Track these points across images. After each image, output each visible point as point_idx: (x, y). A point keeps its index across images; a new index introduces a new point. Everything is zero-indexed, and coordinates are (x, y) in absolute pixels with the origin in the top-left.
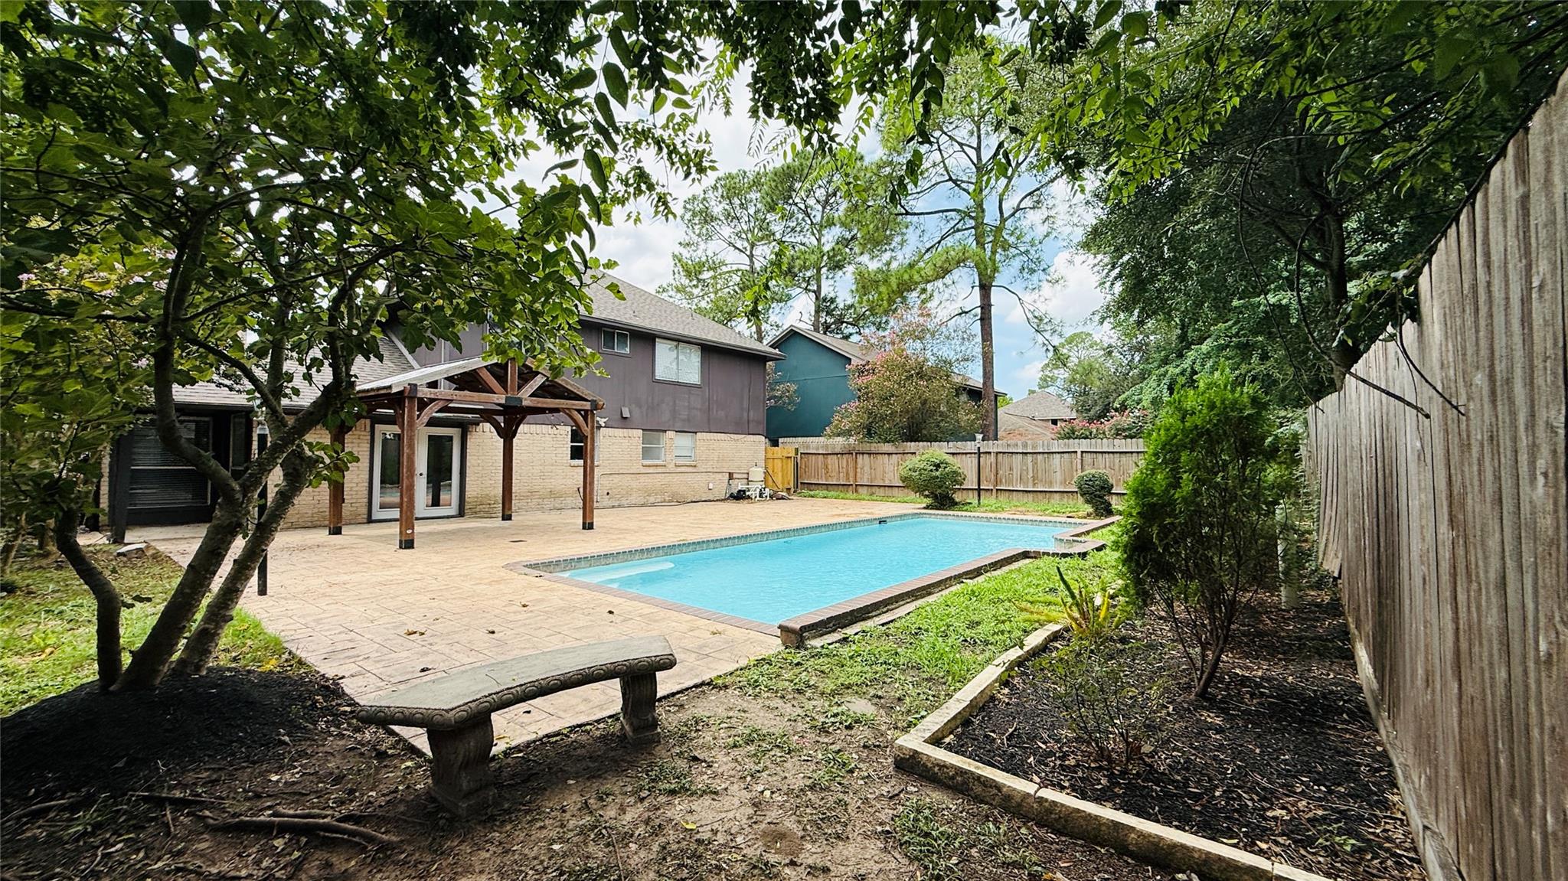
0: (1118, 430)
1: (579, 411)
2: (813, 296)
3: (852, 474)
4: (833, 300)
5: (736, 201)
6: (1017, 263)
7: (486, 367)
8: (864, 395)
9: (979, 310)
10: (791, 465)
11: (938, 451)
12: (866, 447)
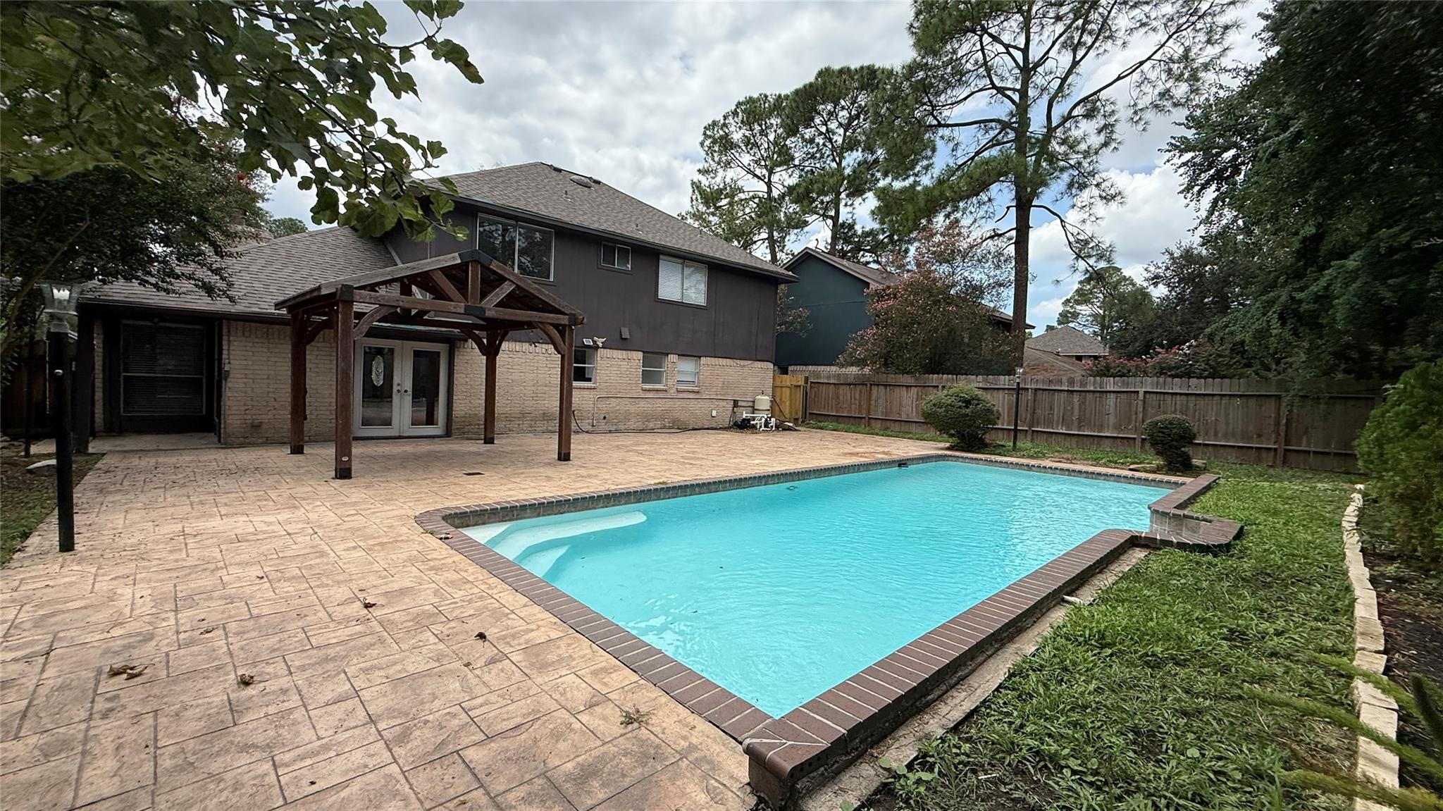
0: (1162, 368)
1: (556, 326)
2: (830, 222)
3: (864, 406)
4: (851, 227)
5: (757, 128)
6: (1066, 177)
7: (440, 269)
8: (881, 320)
9: (1014, 233)
10: (799, 394)
11: (969, 385)
12: (882, 378)
